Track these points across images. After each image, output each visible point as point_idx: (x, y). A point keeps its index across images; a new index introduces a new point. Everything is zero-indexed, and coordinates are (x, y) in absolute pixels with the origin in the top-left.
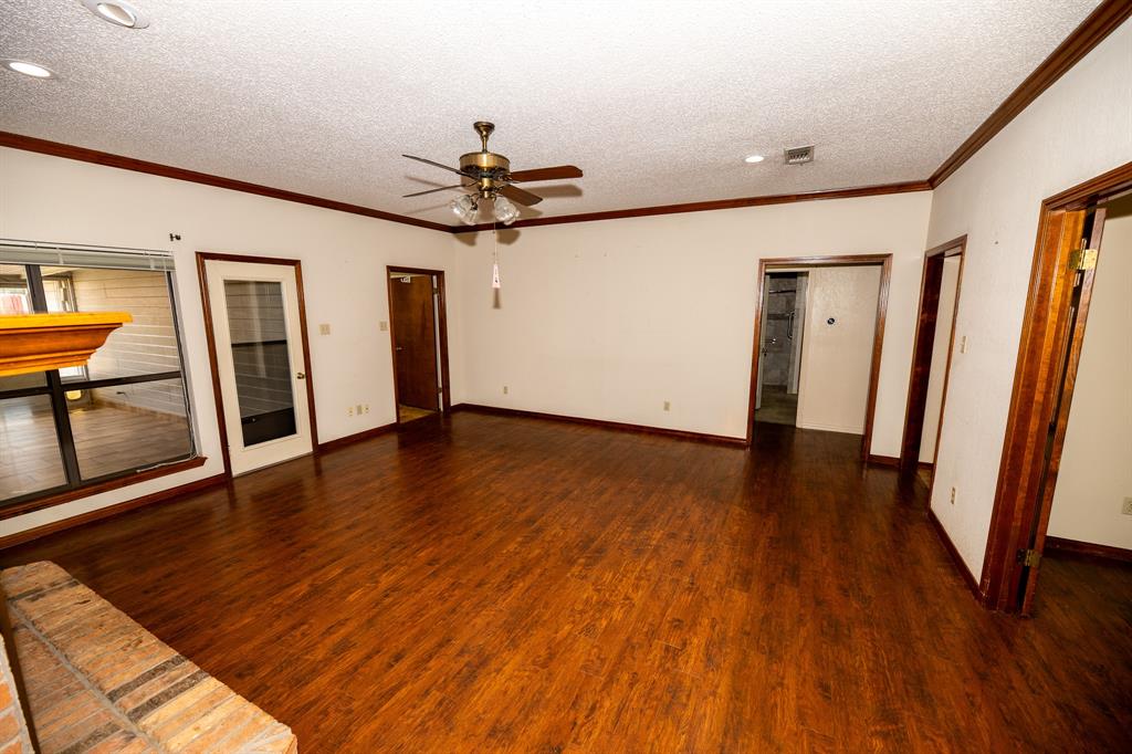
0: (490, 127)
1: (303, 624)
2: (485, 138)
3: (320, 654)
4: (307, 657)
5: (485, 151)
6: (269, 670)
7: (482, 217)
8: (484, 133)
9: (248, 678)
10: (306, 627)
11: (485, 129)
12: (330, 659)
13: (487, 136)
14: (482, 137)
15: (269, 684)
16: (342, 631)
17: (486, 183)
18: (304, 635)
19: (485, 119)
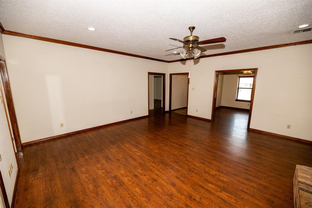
0: (194, 28)
1: (243, 190)
2: (192, 32)
3: (253, 184)
4: (257, 187)
5: (191, 35)
6: (266, 195)
7: (189, 56)
8: (192, 30)
9: (272, 200)
10: (244, 190)
11: (192, 29)
12: (254, 182)
13: (192, 31)
14: (191, 31)
15: (271, 194)
16: (242, 181)
17: (191, 45)
18: (248, 189)
19: (192, 26)
